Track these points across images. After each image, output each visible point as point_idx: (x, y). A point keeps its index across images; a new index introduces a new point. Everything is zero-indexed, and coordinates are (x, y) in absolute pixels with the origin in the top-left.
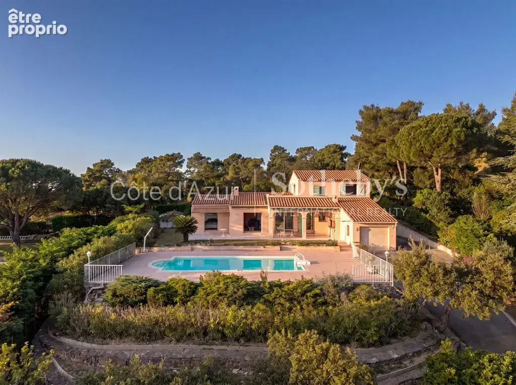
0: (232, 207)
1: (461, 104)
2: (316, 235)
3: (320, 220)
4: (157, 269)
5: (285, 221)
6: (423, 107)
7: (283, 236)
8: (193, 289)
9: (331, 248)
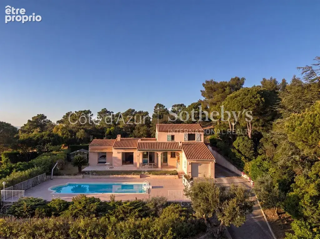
0: (115, 149)
1: (271, 79)
2: (168, 166)
3: (172, 157)
4: (52, 192)
5: (150, 158)
6: (245, 82)
7: (147, 168)
8: (66, 205)
9: (173, 176)
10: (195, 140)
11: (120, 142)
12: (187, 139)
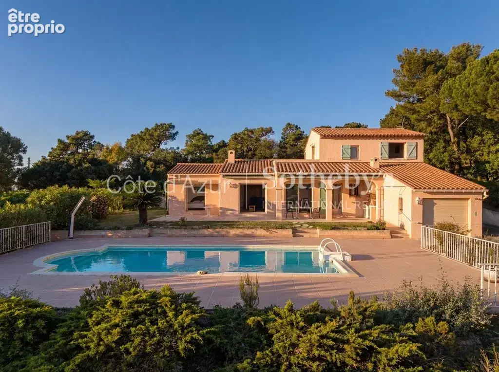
9: (376, 233)
10: (403, 157)
11: (235, 165)
12: (386, 155)
